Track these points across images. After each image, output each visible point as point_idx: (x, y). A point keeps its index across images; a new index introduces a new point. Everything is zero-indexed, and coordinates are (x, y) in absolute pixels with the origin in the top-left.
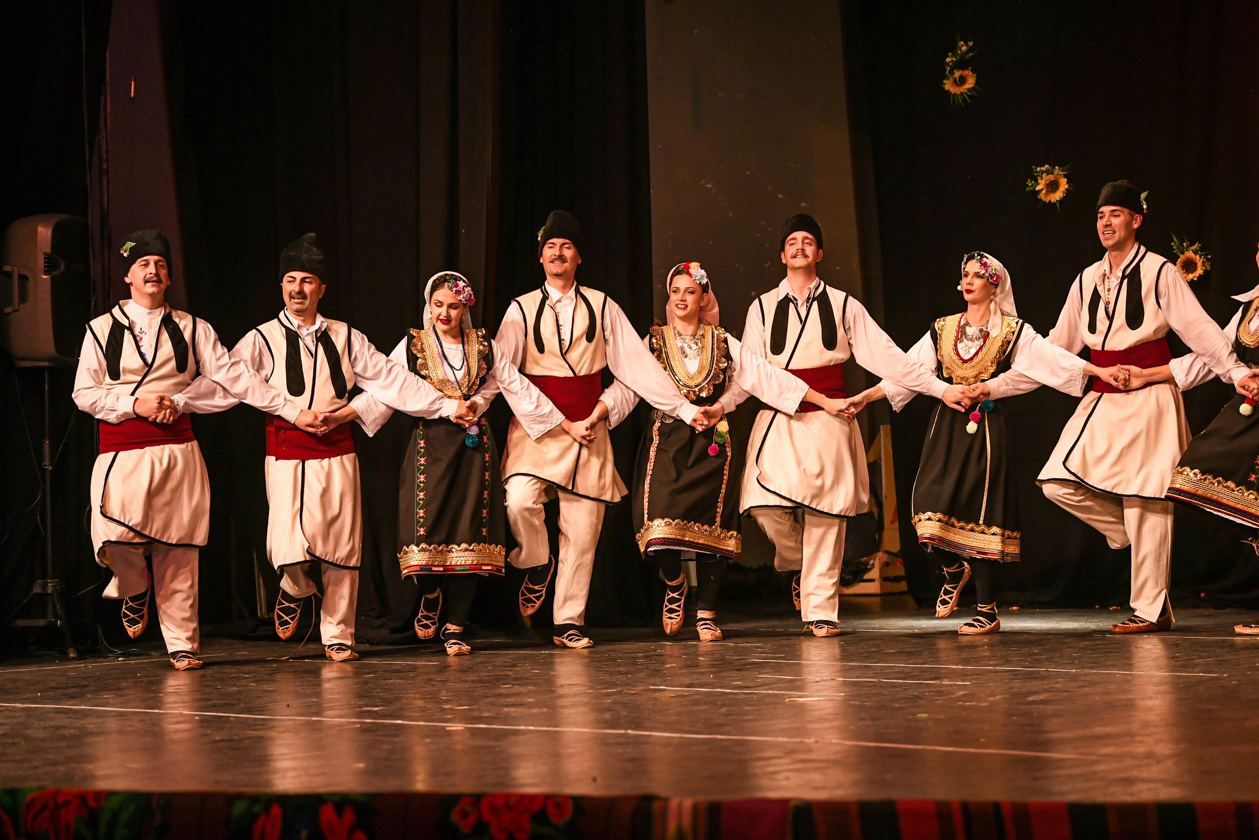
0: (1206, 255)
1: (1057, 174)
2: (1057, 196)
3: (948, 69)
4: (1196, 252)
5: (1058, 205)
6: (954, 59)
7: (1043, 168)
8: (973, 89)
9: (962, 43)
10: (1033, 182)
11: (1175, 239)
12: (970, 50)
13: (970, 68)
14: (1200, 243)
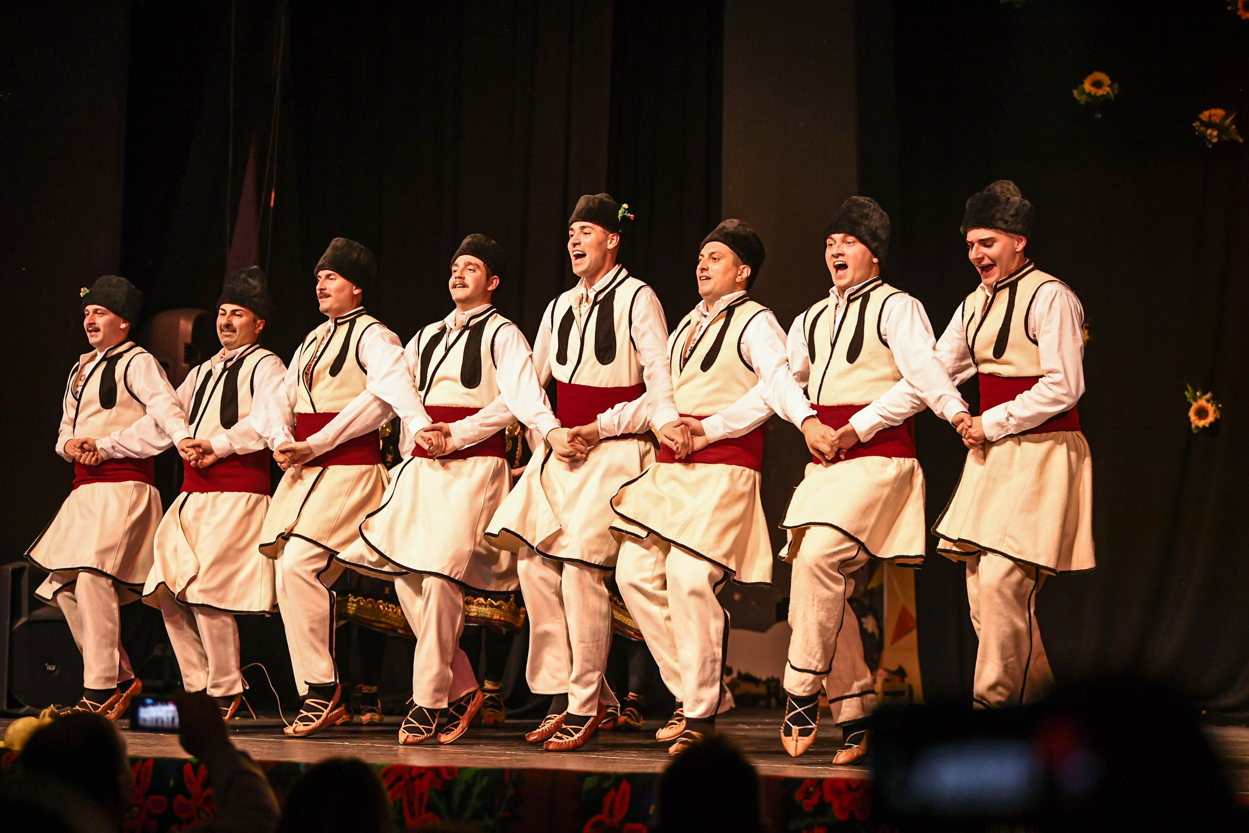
0: (1217, 404)
4: (1208, 401)
11: (1189, 388)
14: (1212, 393)
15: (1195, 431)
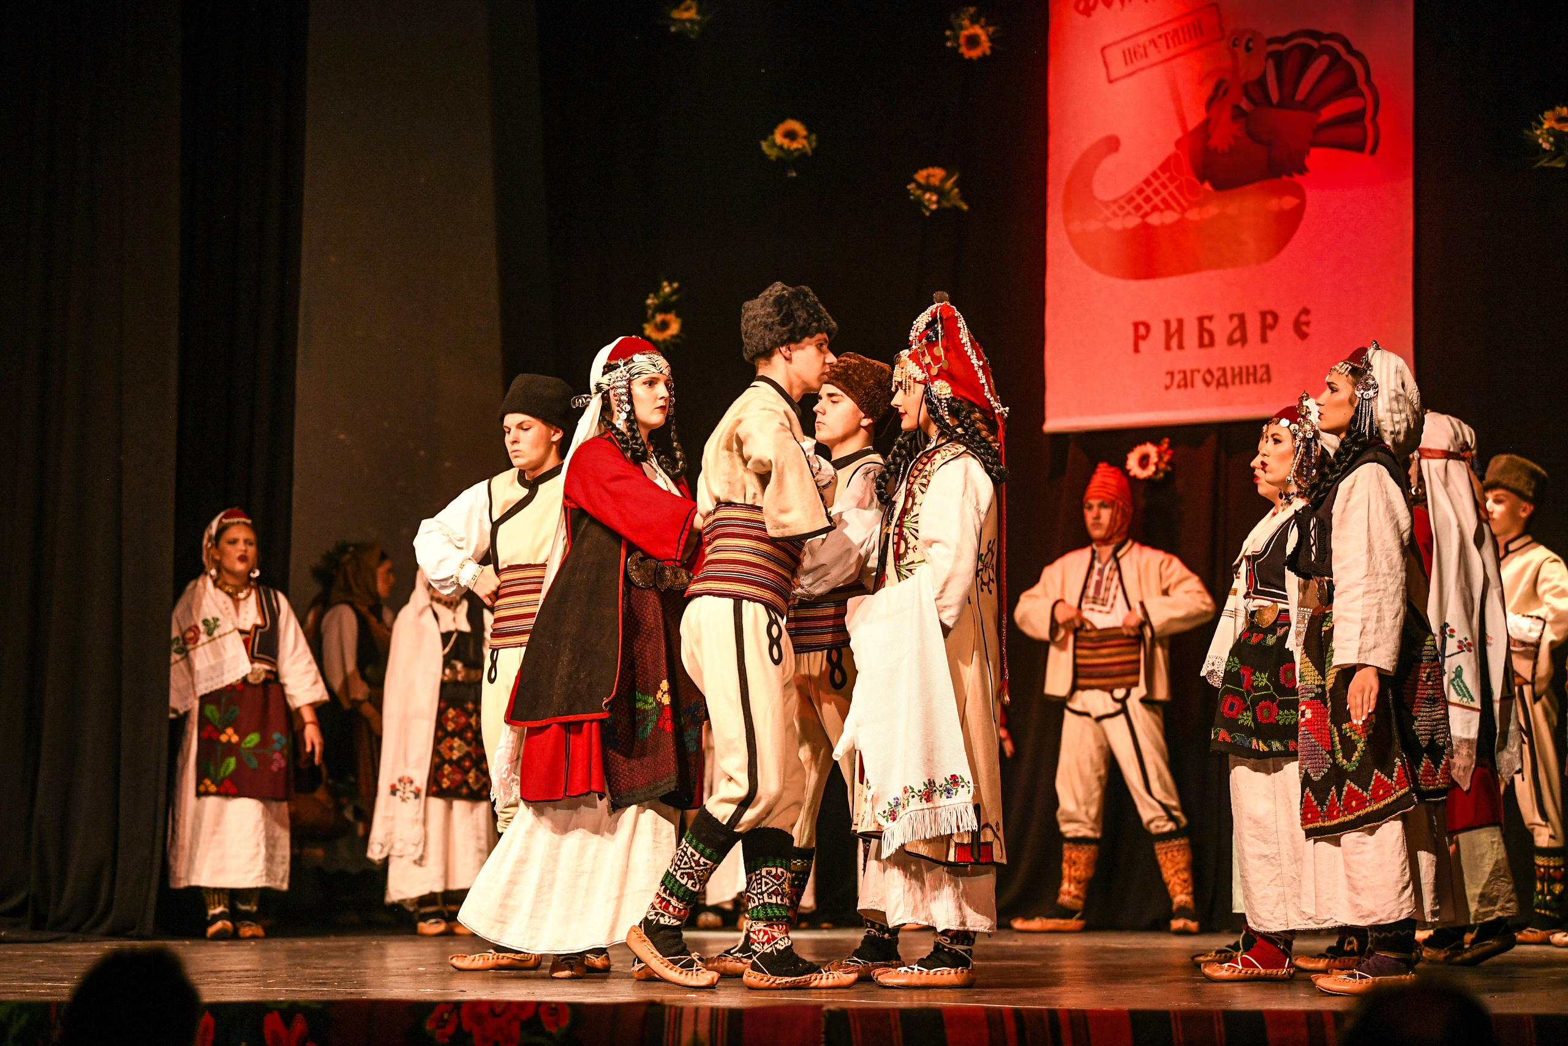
3: (650, 312)
6: (656, 301)
8: (677, 336)
9: (665, 284)
12: (674, 292)
13: (674, 312)
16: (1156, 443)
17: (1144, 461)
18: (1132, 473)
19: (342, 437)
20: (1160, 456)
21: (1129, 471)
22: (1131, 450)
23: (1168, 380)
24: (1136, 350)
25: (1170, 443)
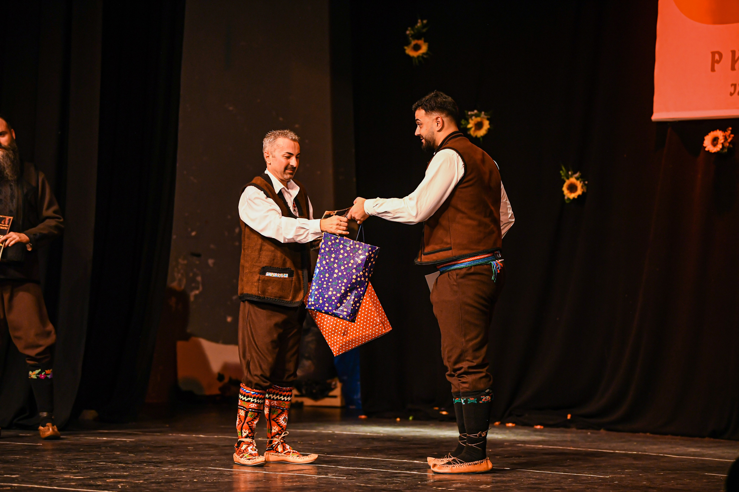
0: (584, 181)
1: (483, 118)
2: (482, 133)
3: (410, 39)
4: (577, 179)
5: (481, 139)
6: (412, 32)
7: (472, 113)
8: (426, 54)
9: (419, 21)
10: (466, 122)
11: (563, 168)
12: (424, 26)
13: (423, 39)
14: (580, 172)
15: (567, 202)
16: (724, 130)
17: (715, 141)
18: (707, 149)
19: (231, 108)
20: (726, 139)
21: (705, 147)
22: (707, 134)
23: (732, 90)
24: (713, 70)
25: (731, 130)
